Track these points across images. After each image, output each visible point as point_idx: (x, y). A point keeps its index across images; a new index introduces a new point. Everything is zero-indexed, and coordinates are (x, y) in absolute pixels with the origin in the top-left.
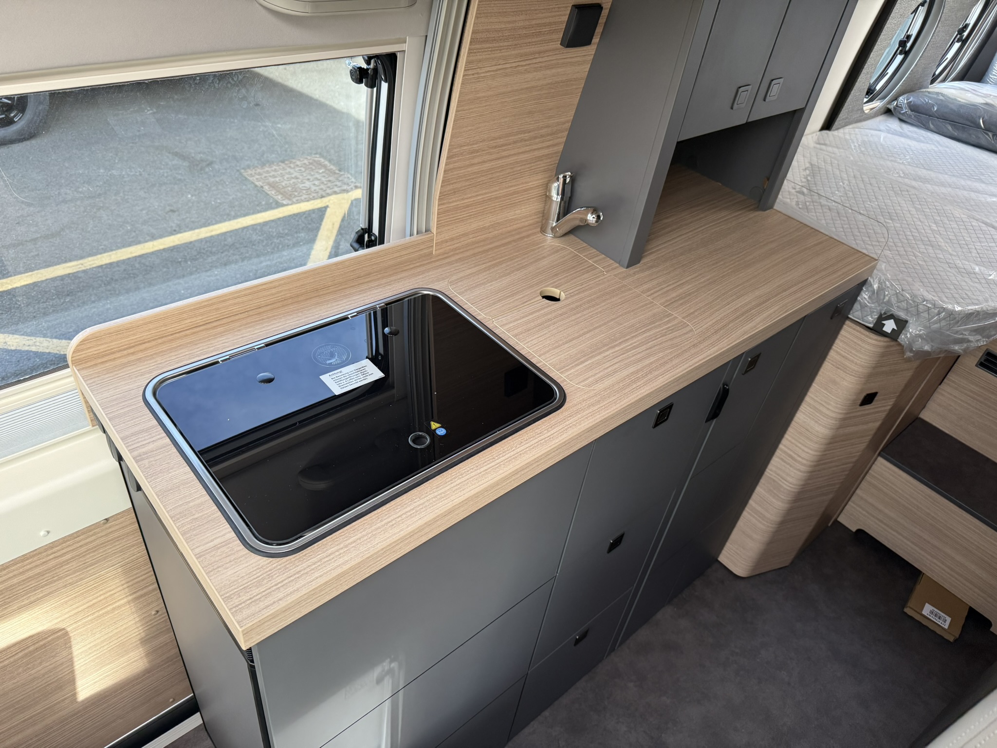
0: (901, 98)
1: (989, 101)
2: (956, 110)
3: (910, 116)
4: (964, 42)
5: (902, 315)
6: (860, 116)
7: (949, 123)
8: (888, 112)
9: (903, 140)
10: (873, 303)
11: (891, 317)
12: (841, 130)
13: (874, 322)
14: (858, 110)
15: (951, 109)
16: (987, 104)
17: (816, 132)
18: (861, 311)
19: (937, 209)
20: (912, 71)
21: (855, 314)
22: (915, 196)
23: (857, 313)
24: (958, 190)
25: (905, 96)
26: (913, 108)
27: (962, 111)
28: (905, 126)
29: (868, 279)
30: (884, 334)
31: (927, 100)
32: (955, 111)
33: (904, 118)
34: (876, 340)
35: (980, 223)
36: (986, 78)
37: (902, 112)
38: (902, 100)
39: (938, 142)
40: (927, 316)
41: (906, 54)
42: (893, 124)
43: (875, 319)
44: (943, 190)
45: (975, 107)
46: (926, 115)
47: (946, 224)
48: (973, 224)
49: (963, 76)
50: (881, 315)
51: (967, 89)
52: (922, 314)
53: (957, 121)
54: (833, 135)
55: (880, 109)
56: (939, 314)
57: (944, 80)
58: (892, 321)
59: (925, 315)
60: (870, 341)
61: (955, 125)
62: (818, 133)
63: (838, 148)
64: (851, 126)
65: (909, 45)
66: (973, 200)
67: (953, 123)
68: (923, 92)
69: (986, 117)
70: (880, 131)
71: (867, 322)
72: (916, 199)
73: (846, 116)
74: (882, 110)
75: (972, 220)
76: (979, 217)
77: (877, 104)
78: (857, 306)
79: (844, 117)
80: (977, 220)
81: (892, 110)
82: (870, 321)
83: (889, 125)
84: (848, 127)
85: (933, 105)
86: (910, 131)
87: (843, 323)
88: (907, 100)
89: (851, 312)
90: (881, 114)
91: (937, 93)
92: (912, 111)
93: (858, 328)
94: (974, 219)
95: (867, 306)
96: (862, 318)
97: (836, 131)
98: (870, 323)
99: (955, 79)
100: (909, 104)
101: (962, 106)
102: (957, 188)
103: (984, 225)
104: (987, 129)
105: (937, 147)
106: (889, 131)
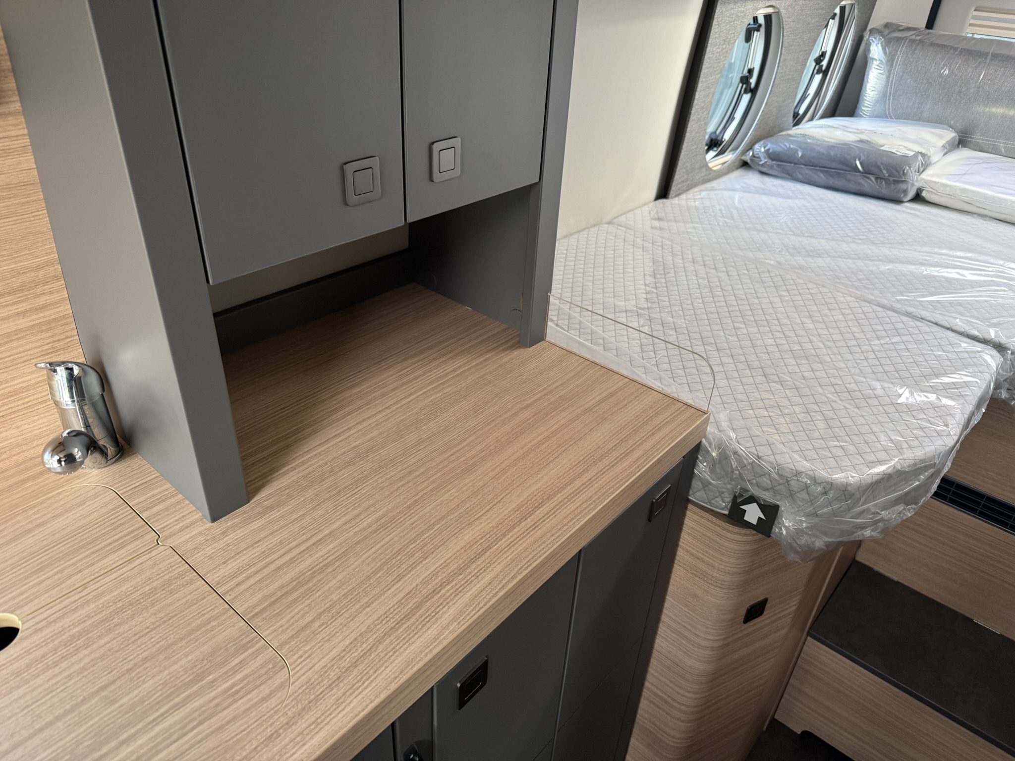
0: (757, 146)
1: (864, 137)
2: (825, 153)
3: (771, 167)
4: (825, 73)
5: (767, 497)
6: (706, 175)
7: (822, 171)
8: (745, 165)
9: (765, 198)
10: (719, 479)
11: (751, 500)
12: (683, 196)
13: (729, 507)
14: (701, 167)
15: (819, 152)
16: (861, 141)
17: (650, 202)
18: (705, 490)
19: (811, 294)
20: (763, 111)
21: (697, 494)
22: (779, 278)
23: (698, 494)
24: (839, 259)
25: (762, 142)
26: (774, 156)
27: (832, 153)
28: (767, 180)
29: (700, 443)
30: (748, 525)
31: (788, 145)
32: (823, 154)
33: (764, 170)
34: (740, 534)
35: (874, 307)
36: (858, 111)
37: (761, 163)
38: (759, 148)
39: (810, 195)
40: (807, 497)
41: (753, 92)
42: (752, 179)
43: (728, 502)
44: (820, 262)
45: (846, 146)
46: (791, 163)
47: (826, 316)
48: (865, 309)
49: (833, 111)
50: (735, 498)
51: (836, 126)
52: (798, 494)
53: (829, 166)
54: (672, 204)
55: (733, 162)
56: (825, 493)
57: (812, 119)
58: (754, 506)
59: (803, 495)
60: (729, 535)
61: (827, 172)
62: (652, 205)
63: (676, 221)
64: (696, 189)
65: (753, 81)
66: (861, 271)
67: (824, 168)
68: (782, 135)
69: (863, 158)
70: (734, 190)
71: (717, 507)
72: (781, 283)
73: (686, 177)
74: (737, 163)
75: (863, 303)
76: (873, 298)
77: (729, 157)
78: (696, 484)
79: (683, 179)
80: (869, 302)
81: (749, 161)
82: (723, 505)
83: (748, 181)
84: (692, 191)
85: (796, 151)
86: (774, 186)
87: (686, 508)
88: (764, 147)
89: (691, 492)
90: (737, 168)
91: (804, 135)
92: (773, 160)
93: (707, 515)
94: (865, 301)
95: (710, 484)
96: (709, 502)
97: (677, 198)
98: (722, 509)
99: (824, 116)
100: (767, 151)
101: (832, 147)
102: (839, 257)
103: (880, 309)
104: (867, 172)
105: (809, 202)
106: (746, 190)
